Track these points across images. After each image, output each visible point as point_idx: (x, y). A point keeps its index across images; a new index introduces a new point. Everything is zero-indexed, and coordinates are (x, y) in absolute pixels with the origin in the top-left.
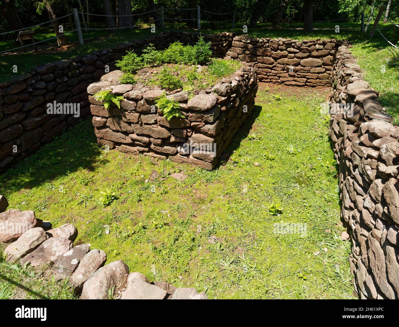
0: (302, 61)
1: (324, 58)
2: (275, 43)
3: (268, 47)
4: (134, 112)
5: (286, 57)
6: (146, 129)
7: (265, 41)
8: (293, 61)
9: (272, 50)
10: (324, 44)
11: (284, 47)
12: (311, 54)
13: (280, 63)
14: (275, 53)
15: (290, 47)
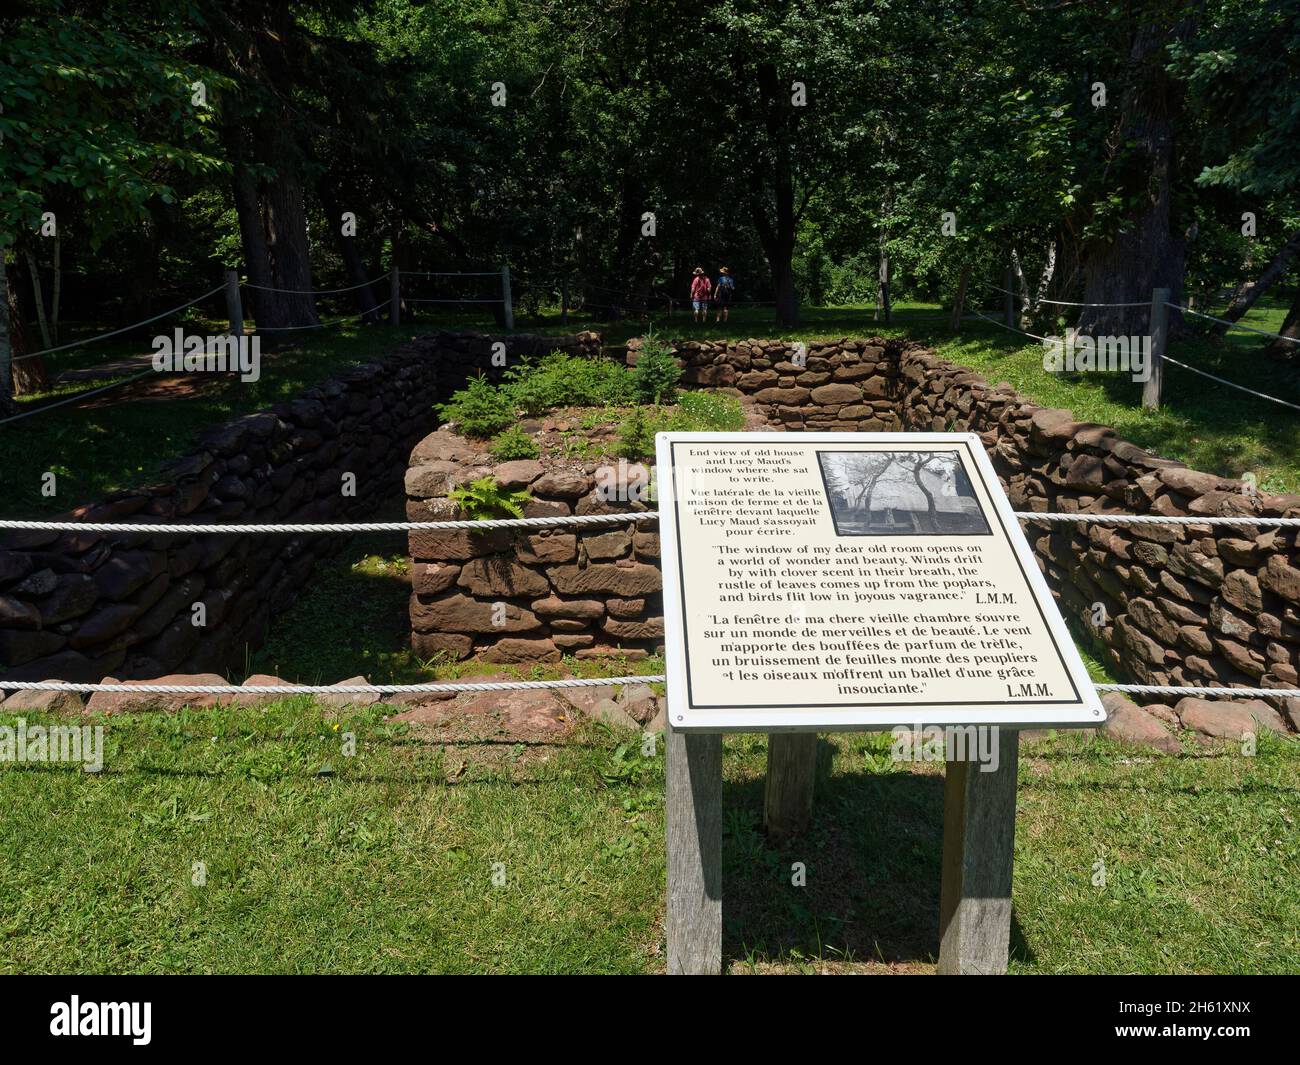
0: (815, 393)
1: (866, 382)
2: (744, 353)
3: (726, 362)
4: (561, 531)
5: (776, 385)
6: (599, 577)
7: (717, 348)
8: (793, 393)
9: (737, 369)
10: (860, 349)
11: (766, 362)
12: (833, 374)
13: (761, 399)
14: (745, 375)
15: (782, 361)
